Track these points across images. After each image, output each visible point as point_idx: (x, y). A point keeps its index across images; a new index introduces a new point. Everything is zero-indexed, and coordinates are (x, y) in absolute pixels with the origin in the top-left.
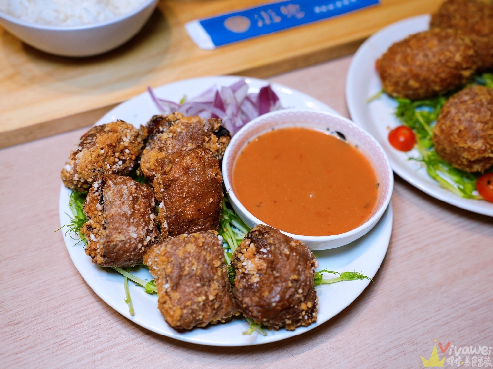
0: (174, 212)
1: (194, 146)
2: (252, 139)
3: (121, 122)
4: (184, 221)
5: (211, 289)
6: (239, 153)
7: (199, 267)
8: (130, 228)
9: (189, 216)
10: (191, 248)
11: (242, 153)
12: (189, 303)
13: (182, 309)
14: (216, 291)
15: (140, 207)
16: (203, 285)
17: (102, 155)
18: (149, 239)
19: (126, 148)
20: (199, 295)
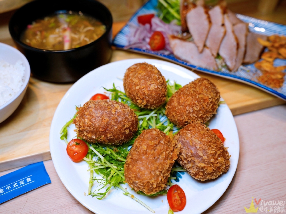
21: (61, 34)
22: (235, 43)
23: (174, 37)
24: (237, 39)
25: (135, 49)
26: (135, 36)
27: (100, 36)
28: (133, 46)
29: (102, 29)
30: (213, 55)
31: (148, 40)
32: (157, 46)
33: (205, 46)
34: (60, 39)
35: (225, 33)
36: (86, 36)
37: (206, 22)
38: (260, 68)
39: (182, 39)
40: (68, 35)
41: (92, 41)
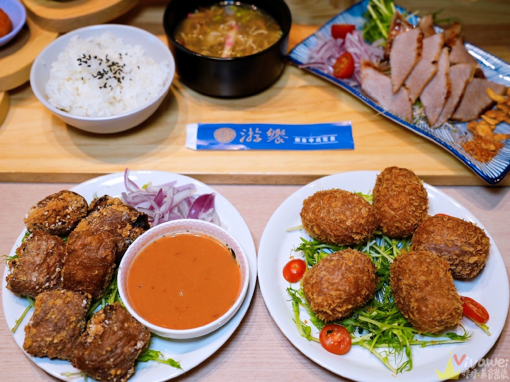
0: (69, 272)
1: (109, 229)
2: (167, 235)
3: (73, 195)
4: (74, 281)
5: (59, 335)
6: (152, 241)
7: (57, 318)
8: (33, 273)
9: (77, 278)
10: (59, 302)
11: (155, 242)
12: (39, 339)
13: (33, 342)
14: (62, 338)
15: (51, 261)
16: (55, 331)
17: (46, 215)
18: (47, 284)
19: (68, 214)
20: (48, 336)
21: (225, 33)
22: (445, 91)
23: (368, 65)
24: (449, 85)
25: (314, 70)
26: (318, 52)
27: (271, 44)
28: (312, 66)
29: (277, 35)
30: (410, 100)
31: (334, 61)
32: (342, 72)
33: (403, 85)
34: (222, 39)
35: (435, 74)
36: (254, 42)
37: (414, 54)
38: (472, 130)
39: (378, 70)
40: (233, 35)
41: (261, 50)
